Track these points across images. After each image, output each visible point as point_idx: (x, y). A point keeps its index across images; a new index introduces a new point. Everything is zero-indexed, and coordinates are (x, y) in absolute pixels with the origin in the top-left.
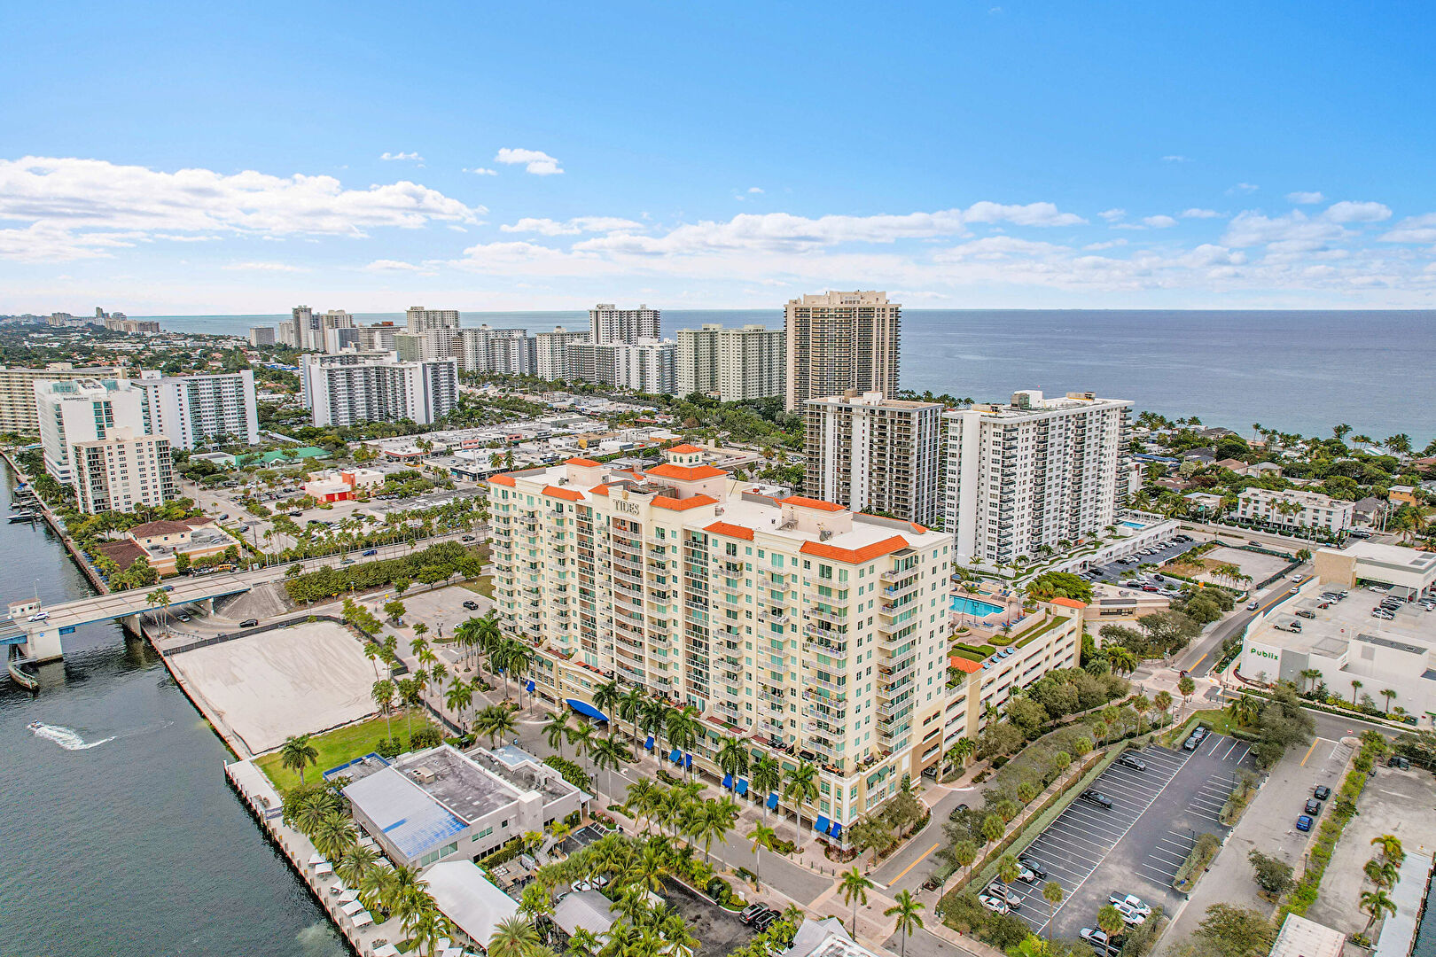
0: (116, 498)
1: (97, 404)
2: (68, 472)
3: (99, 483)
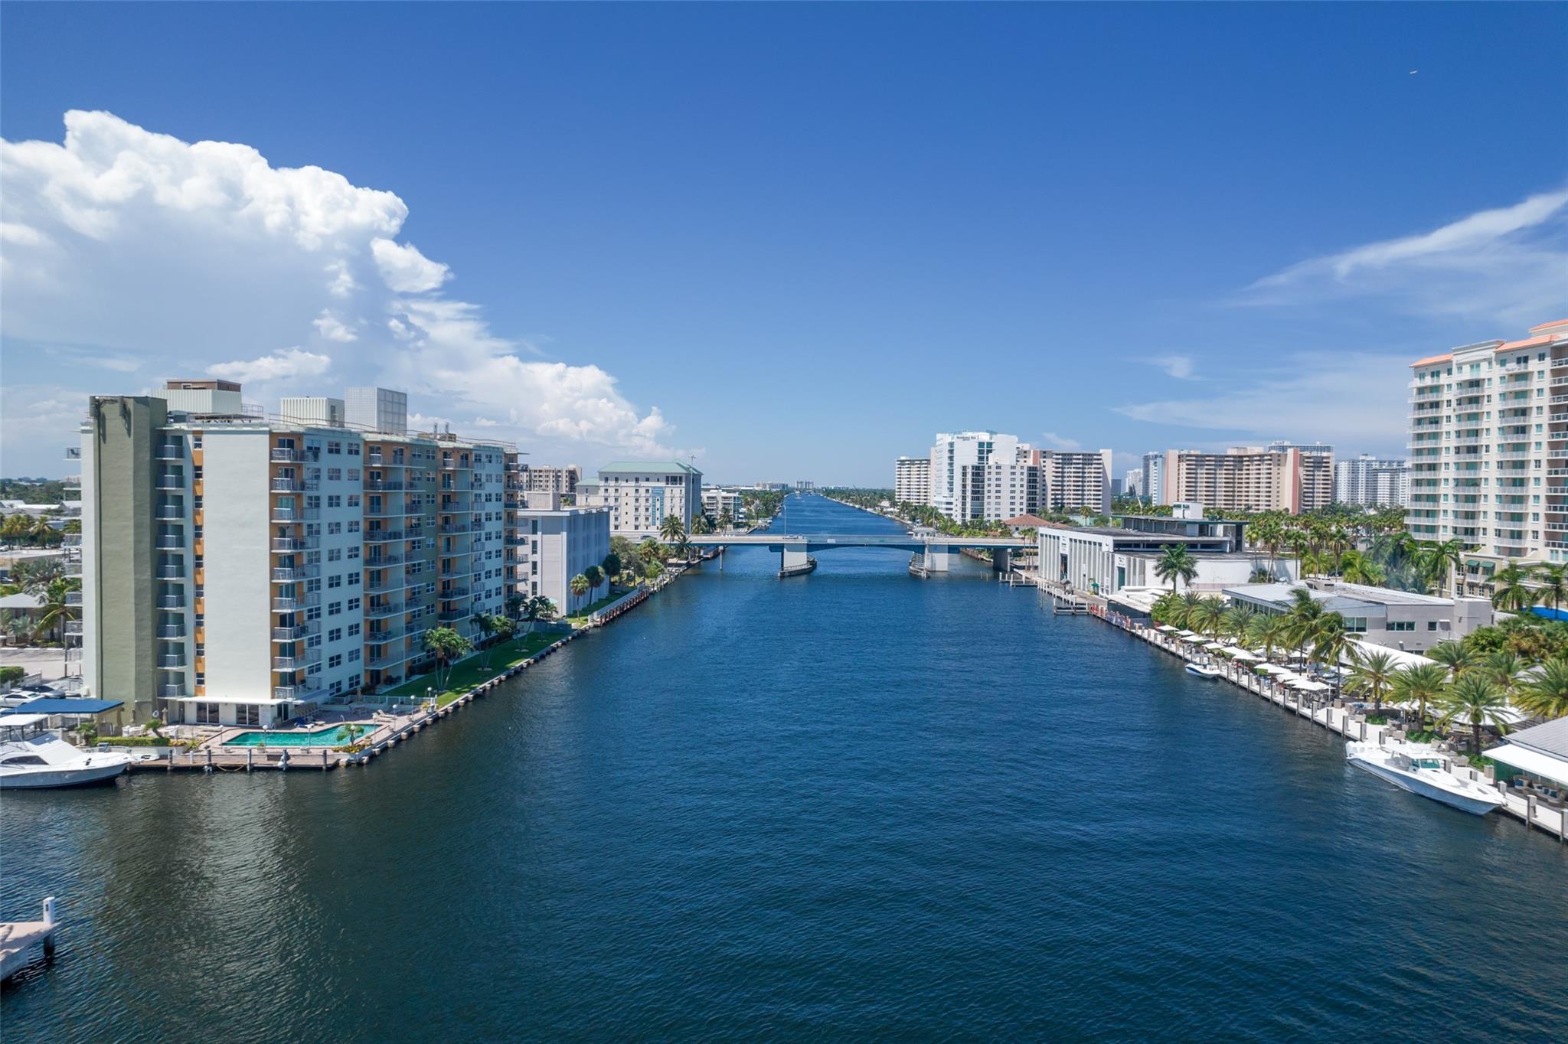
0: (989, 512)
1: (981, 444)
2: (951, 503)
3: (978, 499)
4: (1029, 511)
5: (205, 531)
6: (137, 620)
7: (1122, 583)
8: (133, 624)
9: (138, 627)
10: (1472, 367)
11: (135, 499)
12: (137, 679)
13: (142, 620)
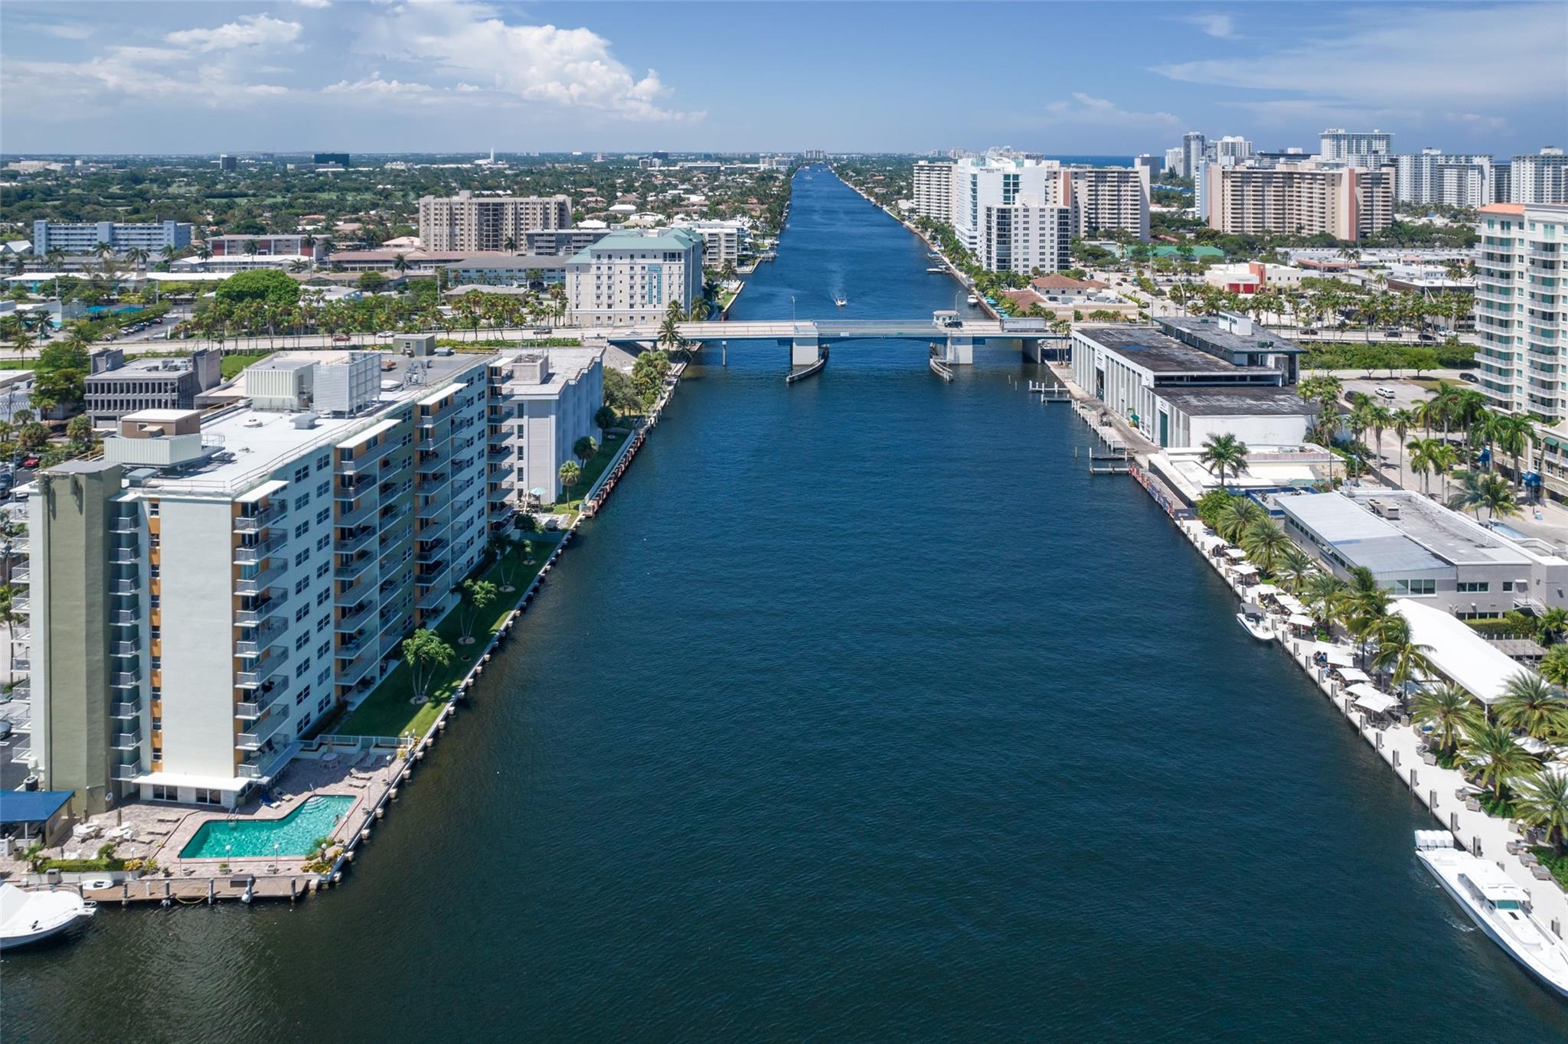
0: (1016, 260)
1: (1007, 177)
2: (975, 237)
3: (1004, 243)
4: (1060, 268)
5: (162, 601)
6: (89, 703)
7: (1164, 443)
8: (84, 707)
9: (90, 711)
10: (1546, 226)
11: (87, 579)
12: (88, 765)
13: (94, 702)
